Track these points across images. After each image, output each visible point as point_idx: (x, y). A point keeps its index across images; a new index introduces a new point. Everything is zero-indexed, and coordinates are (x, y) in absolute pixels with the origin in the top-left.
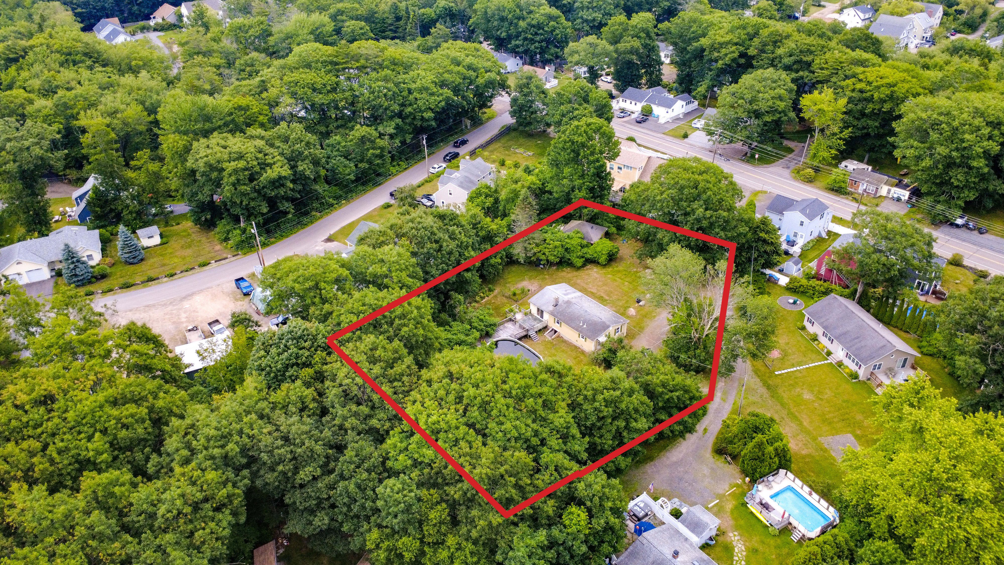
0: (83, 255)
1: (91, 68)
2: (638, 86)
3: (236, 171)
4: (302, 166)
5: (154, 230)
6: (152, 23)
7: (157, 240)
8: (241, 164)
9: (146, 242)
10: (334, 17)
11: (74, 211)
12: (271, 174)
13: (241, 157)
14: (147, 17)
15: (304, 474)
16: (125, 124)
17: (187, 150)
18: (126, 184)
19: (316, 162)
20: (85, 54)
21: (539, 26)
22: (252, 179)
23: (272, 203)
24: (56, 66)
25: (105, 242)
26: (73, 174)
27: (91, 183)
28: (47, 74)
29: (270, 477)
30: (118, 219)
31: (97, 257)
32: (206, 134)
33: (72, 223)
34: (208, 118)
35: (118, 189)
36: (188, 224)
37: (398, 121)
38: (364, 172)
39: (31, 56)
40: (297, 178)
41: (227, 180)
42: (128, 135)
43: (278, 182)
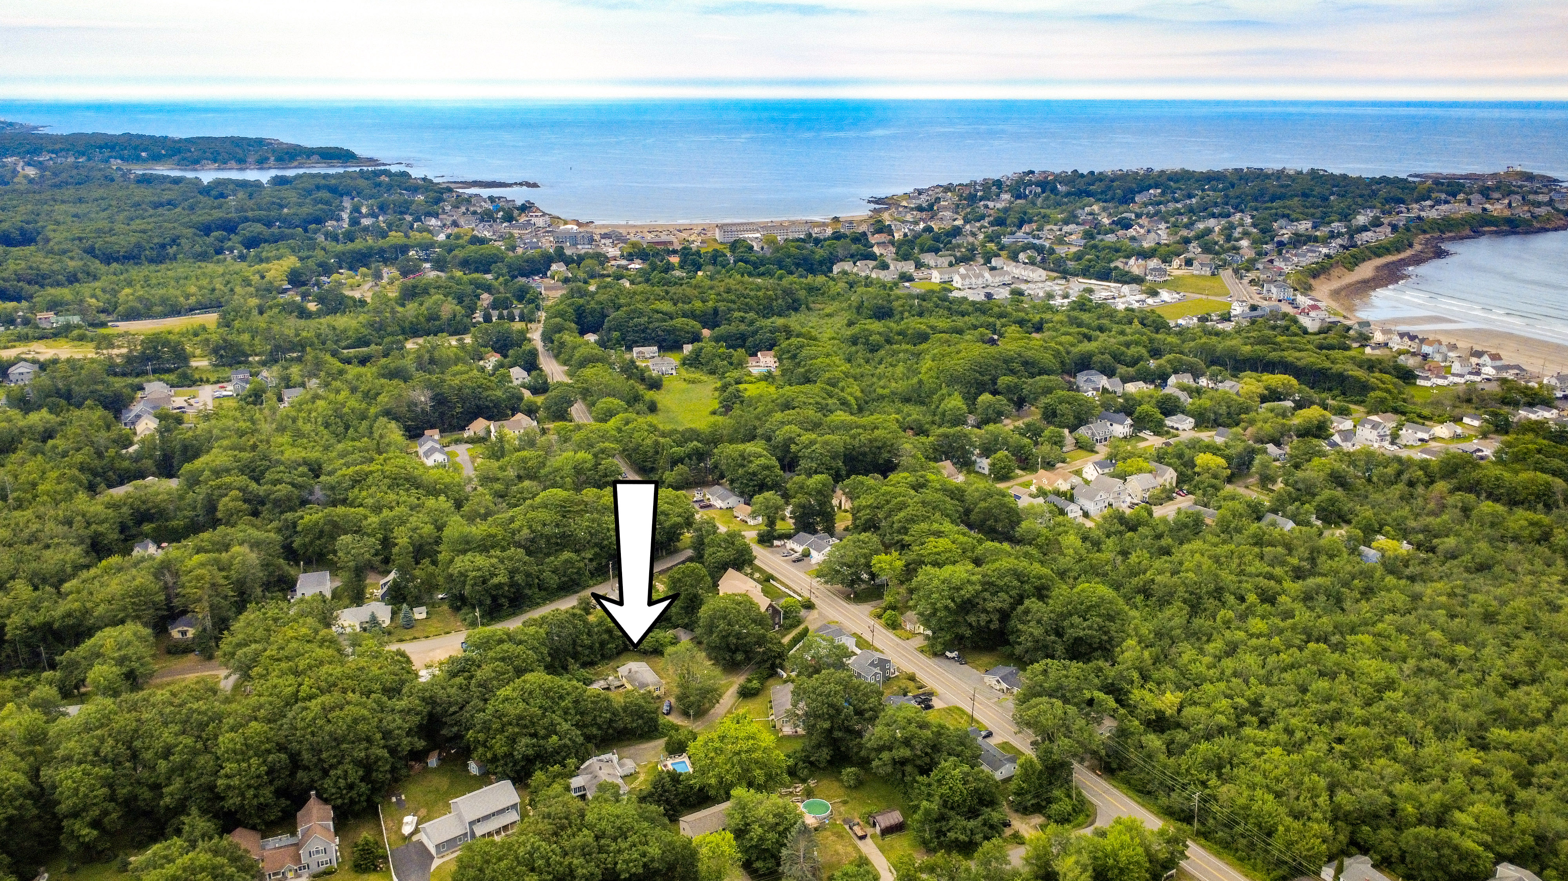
0: (380, 619)
1: (408, 490)
2: (814, 532)
3: (475, 577)
4: (519, 578)
5: (423, 609)
6: (466, 435)
7: (424, 616)
8: (479, 574)
9: (417, 616)
10: (595, 456)
11: (379, 592)
12: (495, 581)
13: (479, 569)
14: (463, 429)
15: (452, 710)
16: (421, 537)
17: (451, 561)
18: (413, 578)
19: (528, 575)
20: (406, 479)
21: (754, 474)
22: (484, 582)
23: (494, 599)
24: (384, 488)
25: (394, 613)
26: (383, 568)
27: (392, 576)
28: (379, 495)
29: (439, 709)
30: (404, 600)
31: (388, 622)
32: (464, 552)
33: (377, 600)
34: (468, 543)
35: (408, 581)
36: (445, 607)
37: (597, 550)
38: (564, 583)
39: (370, 480)
40: (513, 584)
41: (469, 582)
42: (421, 545)
43: (499, 586)
